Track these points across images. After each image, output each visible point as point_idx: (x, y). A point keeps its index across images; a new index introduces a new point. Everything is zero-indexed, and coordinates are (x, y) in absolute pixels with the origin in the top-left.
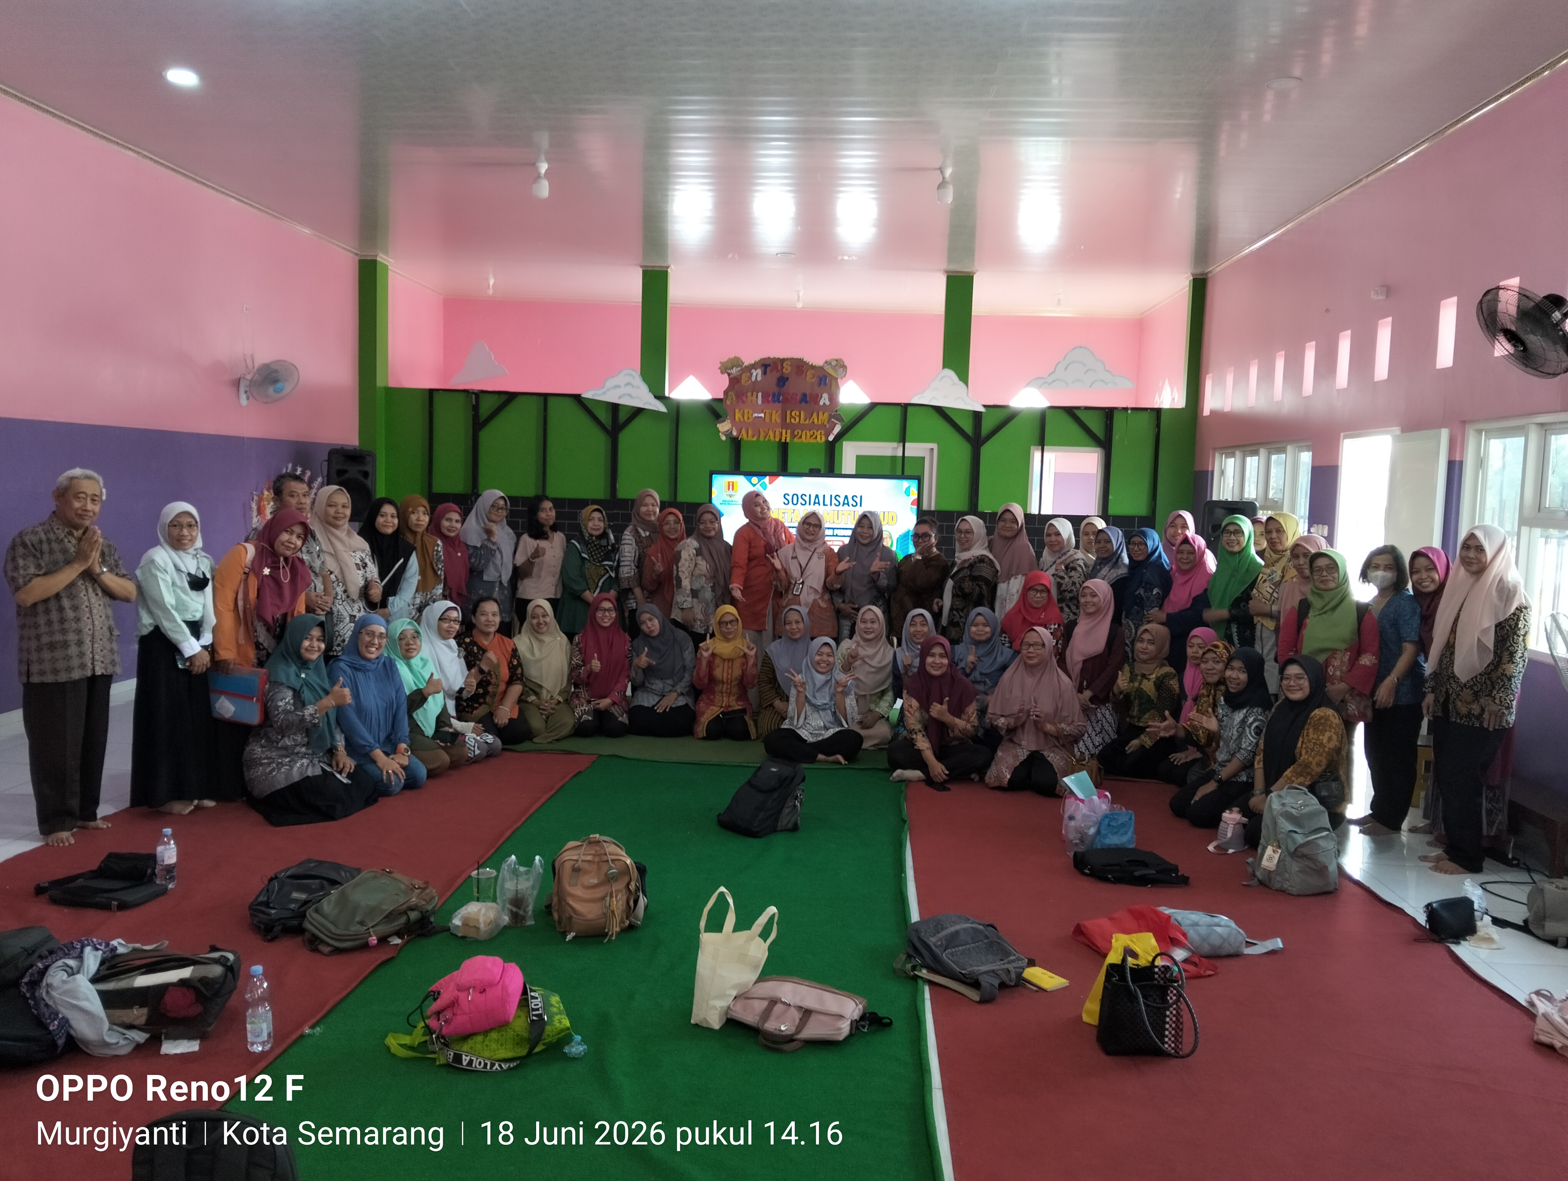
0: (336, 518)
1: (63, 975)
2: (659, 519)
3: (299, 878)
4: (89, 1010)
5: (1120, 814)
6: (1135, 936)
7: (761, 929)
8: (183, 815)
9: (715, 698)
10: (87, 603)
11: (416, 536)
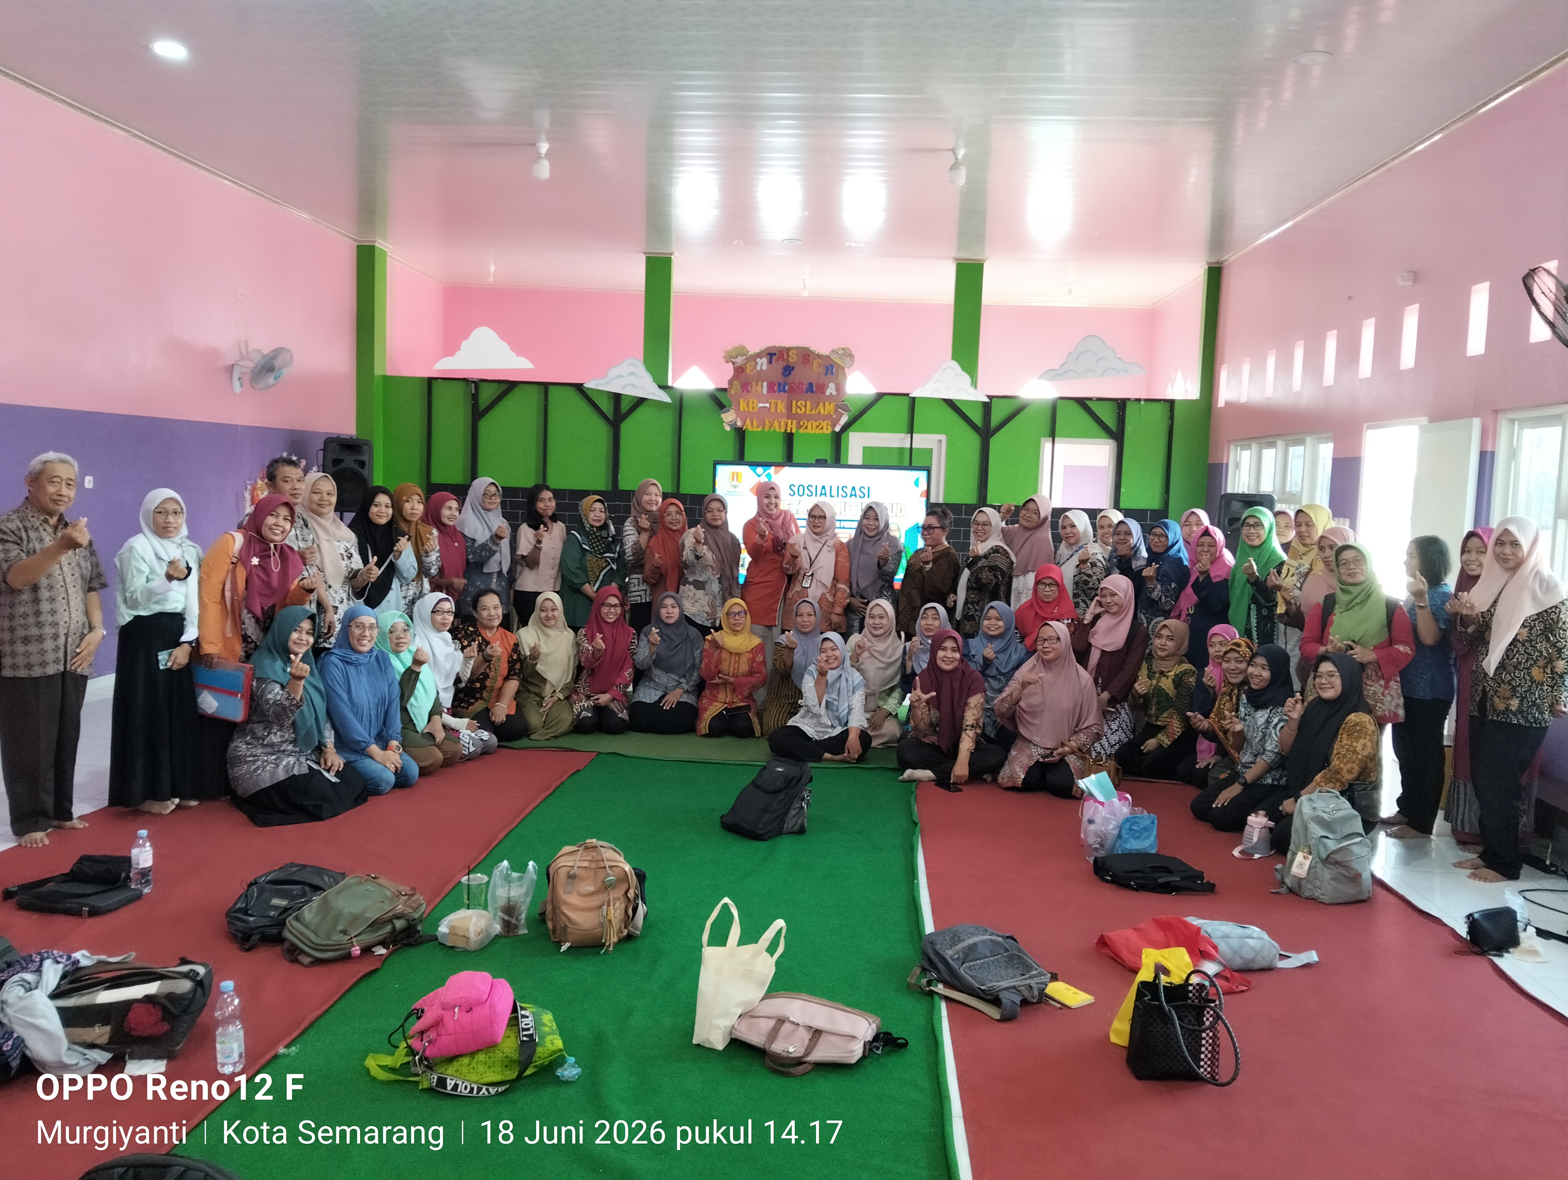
0: (320, 505)
1: (19, 991)
2: (659, 510)
3: (279, 883)
4: (46, 1028)
5: (1142, 818)
6: (1166, 951)
7: (768, 943)
8: (161, 815)
9: (718, 693)
10: (64, 595)
11: (410, 525)
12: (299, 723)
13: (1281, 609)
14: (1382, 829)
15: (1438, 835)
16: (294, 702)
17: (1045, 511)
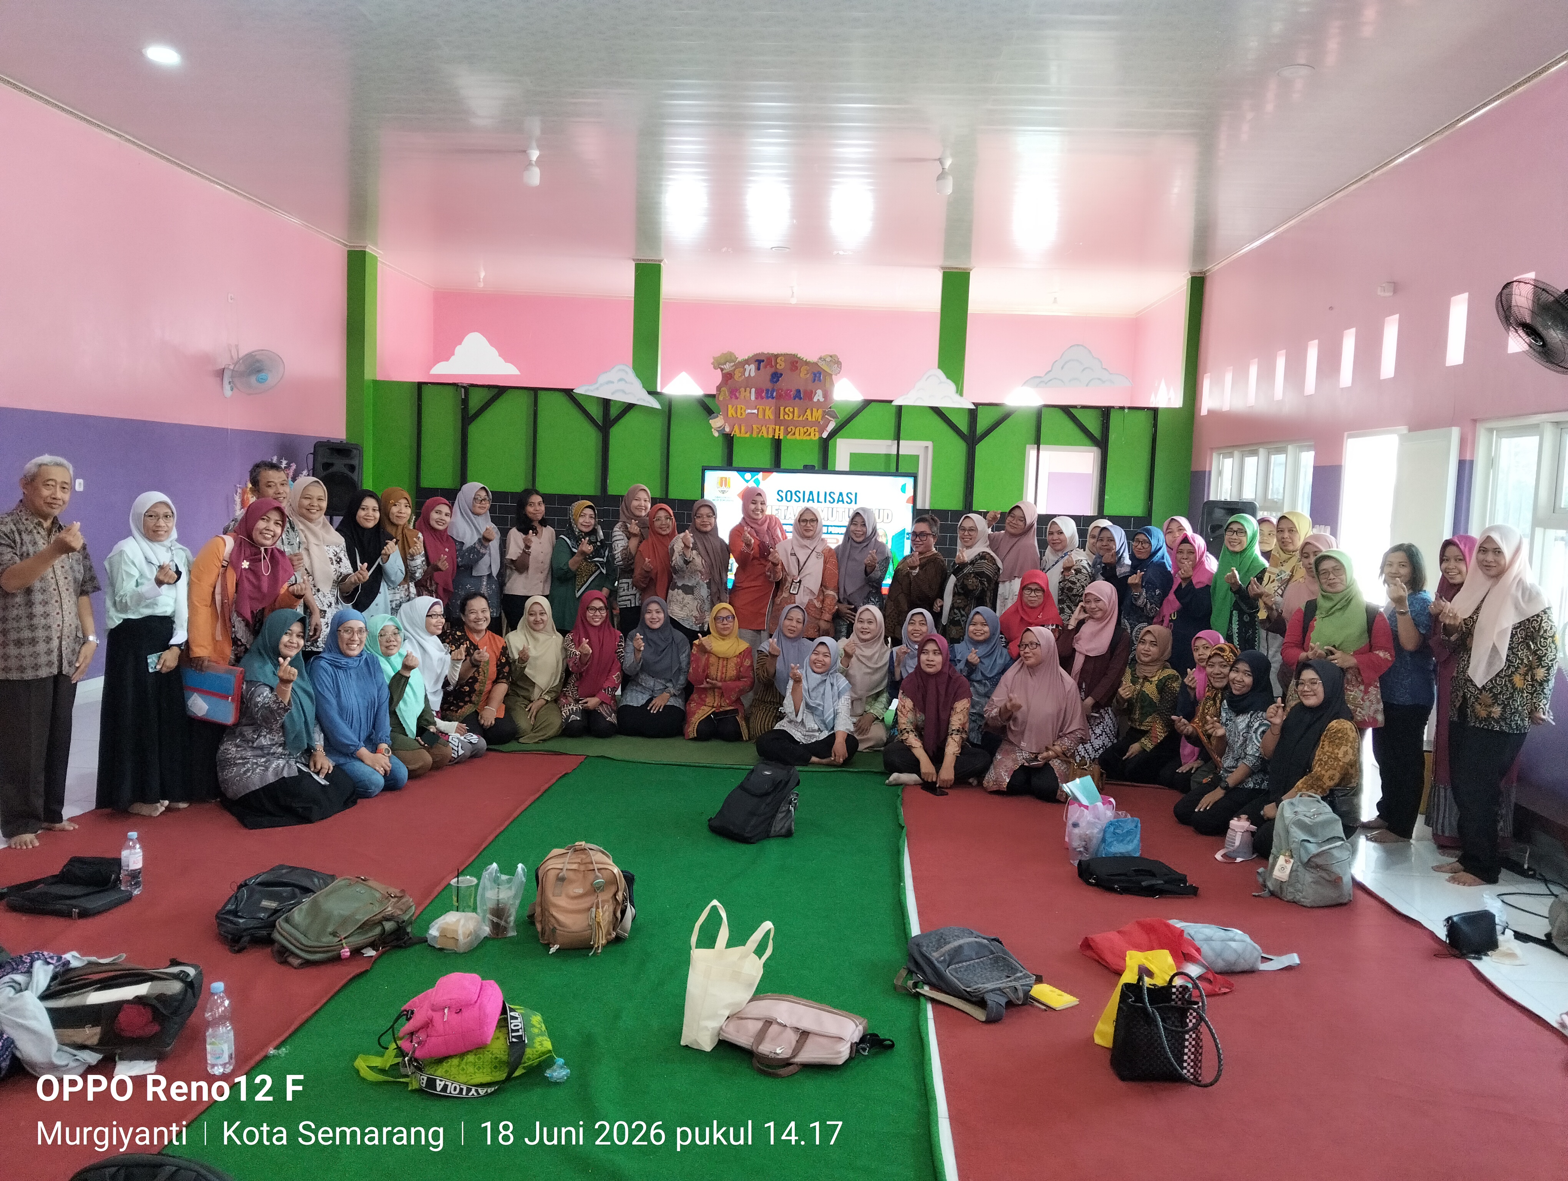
0: (309, 510)
1: (9, 992)
2: (649, 515)
3: (269, 885)
4: (36, 1029)
5: (1126, 821)
6: (1149, 953)
7: (756, 945)
8: (150, 817)
9: (706, 697)
10: (57, 598)
11: (397, 529)
12: (287, 724)
13: (1262, 615)
14: (1360, 833)
15: (1418, 840)
16: (282, 706)
17: (1031, 518)
